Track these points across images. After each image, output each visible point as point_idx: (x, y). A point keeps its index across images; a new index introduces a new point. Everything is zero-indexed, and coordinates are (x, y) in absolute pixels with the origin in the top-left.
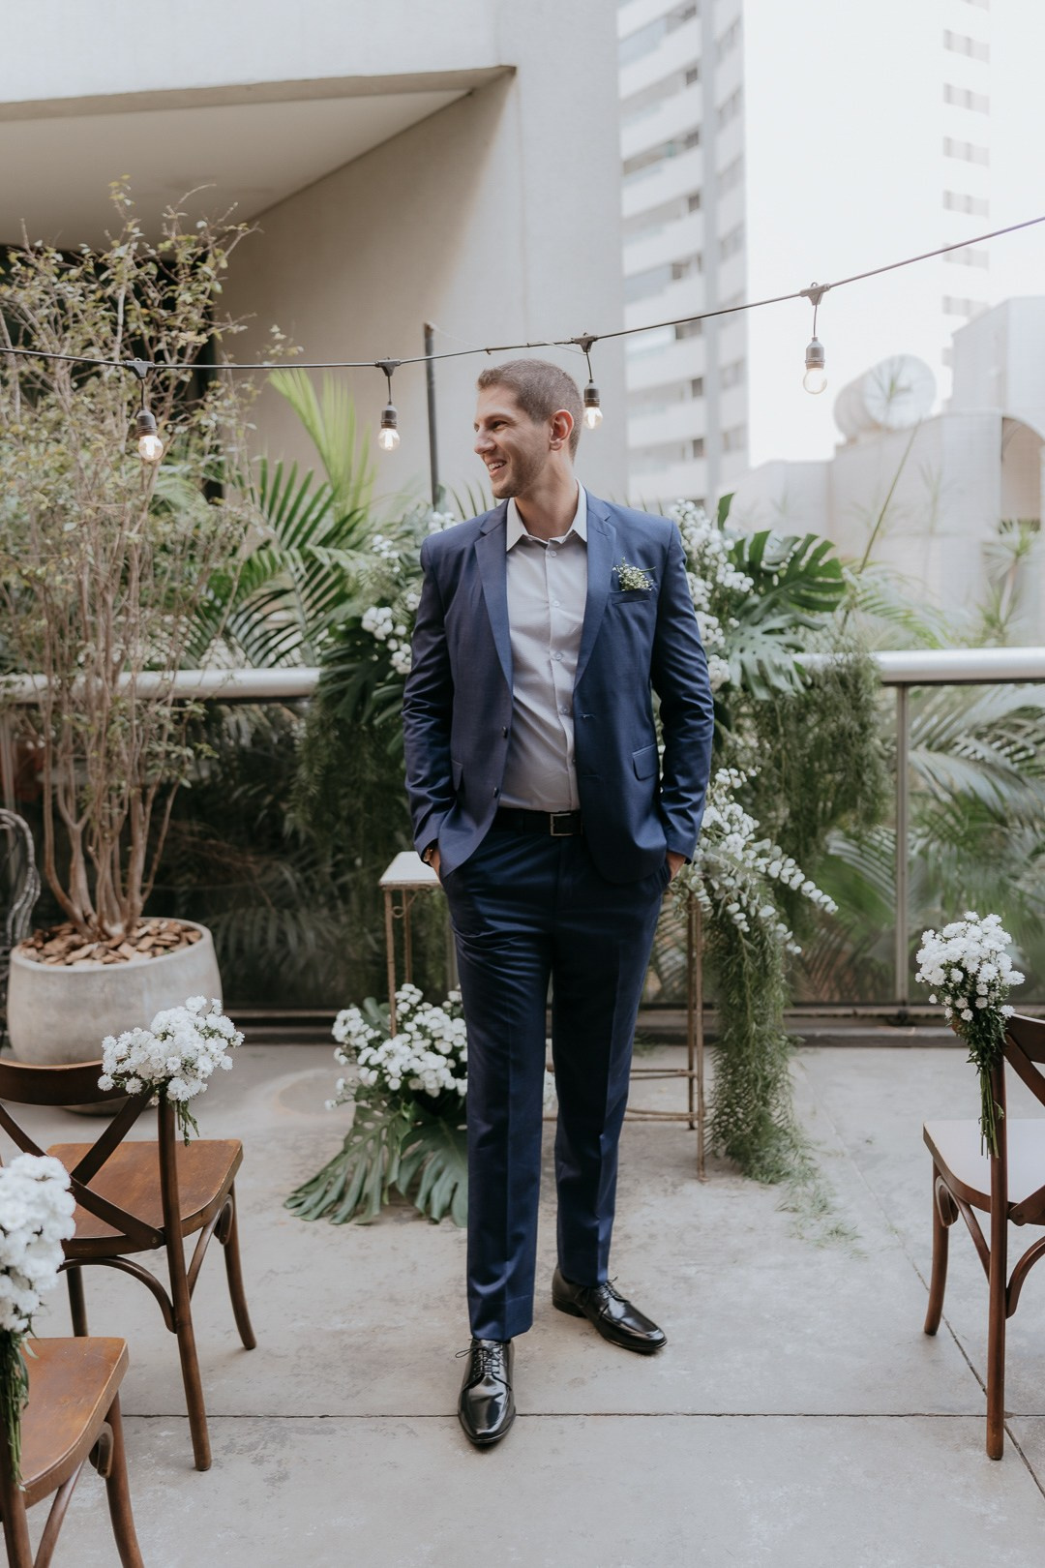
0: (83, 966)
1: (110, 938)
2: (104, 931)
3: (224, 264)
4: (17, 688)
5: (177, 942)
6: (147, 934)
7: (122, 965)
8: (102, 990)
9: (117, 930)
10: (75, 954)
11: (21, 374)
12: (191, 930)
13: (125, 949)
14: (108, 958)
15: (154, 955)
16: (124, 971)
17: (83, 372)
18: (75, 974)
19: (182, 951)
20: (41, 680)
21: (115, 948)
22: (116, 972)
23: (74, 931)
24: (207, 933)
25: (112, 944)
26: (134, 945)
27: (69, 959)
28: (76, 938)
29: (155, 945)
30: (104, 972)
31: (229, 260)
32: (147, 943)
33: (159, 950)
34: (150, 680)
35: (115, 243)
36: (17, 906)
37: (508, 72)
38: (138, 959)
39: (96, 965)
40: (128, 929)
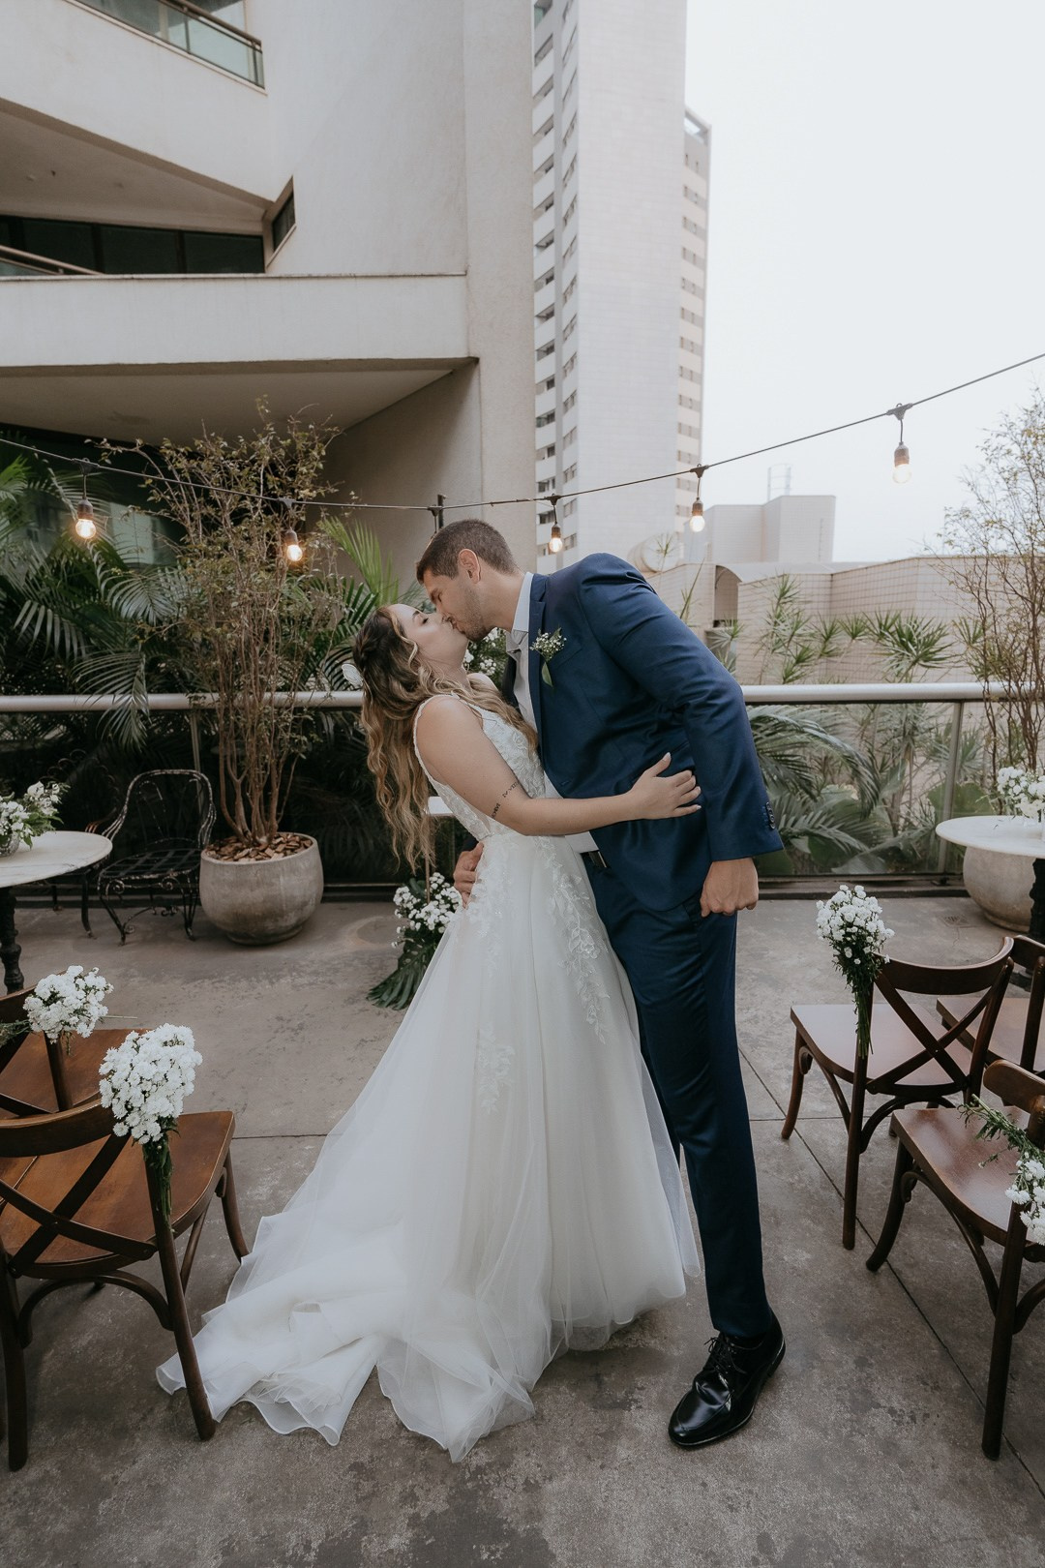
0: (244, 862)
1: (259, 845)
2: (255, 840)
3: (324, 453)
4: (201, 700)
5: (299, 847)
6: (281, 842)
7: (268, 861)
8: (256, 875)
9: (263, 840)
10: (239, 854)
11: (202, 514)
12: (306, 839)
13: (269, 851)
14: (259, 857)
15: (286, 855)
16: (269, 864)
17: (239, 516)
18: (240, 866)
19: (302, 852)
20: (216, 696)
21: (263, 851)
22: (264, 864)
23: (238, 841)
24: (314, 841)
25: (261, 848)
26: (274, 849)
27: (236, 857)
28: (239, 845)
29: (285, 849)
30: (257, 864)
31: (326, 450)
32: (280, 848)
33: (288, 852)
34: (282, 696)
35: (260, 435)
36: (203, 826)
37: (475, 361)
38: (277, 858)
39: (253, 861)
40: (270, 840)
